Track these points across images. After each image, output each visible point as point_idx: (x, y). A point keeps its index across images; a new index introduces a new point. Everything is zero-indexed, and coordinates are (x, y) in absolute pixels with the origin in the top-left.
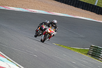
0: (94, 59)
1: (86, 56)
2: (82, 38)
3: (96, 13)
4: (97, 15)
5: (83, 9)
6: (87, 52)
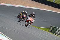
0: (53, 34)
1: (48, 32)
2: (45, 22)
3: (54, 7)
4: (54, 8)
5: (46, 4)
6: (48, 30)
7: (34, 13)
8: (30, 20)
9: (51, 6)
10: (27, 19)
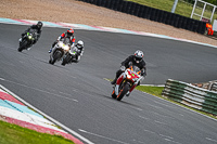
7: (140, 54)
8: (129, 77)
9: (166, 23)
10: (118, 76)
